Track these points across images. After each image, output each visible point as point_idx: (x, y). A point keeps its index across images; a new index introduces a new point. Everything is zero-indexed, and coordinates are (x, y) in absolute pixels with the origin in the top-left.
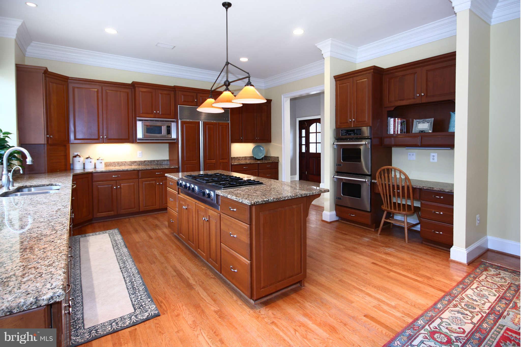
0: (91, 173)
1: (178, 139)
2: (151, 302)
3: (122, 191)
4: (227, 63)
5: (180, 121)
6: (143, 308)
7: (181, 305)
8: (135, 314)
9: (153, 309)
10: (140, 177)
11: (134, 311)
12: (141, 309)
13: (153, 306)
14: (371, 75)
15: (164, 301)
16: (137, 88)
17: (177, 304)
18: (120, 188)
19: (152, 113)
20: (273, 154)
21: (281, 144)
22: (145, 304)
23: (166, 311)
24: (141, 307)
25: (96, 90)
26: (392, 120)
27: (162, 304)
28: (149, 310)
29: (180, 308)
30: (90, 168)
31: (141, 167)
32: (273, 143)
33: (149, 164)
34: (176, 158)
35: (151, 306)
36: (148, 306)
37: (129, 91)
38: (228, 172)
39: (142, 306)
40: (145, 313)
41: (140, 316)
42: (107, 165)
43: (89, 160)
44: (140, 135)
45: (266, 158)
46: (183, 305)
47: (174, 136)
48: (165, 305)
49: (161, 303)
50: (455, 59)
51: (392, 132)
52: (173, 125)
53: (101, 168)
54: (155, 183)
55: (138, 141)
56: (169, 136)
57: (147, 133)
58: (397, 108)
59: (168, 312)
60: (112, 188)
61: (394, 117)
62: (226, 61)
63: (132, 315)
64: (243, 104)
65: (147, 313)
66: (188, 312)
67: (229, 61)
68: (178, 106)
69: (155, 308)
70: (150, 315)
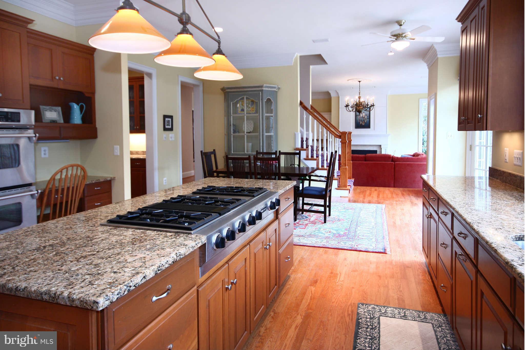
2: (359, 318)
6: (371, 315)
7: (335, 304)
8: (381, 314)
9: (362, 310)
11: (381, 317)
12: (373, 315)
13: (360, 313)
15: (346, 314)
17: (337, 305)
22: (367, 318)
23: (351, 305)
24: (372, 316)
27: (350, 312)
28: (366, 310)
29: (337, 302)
35: (362, 313)
36: (365, 315)
39: (371, 318)
40: (370, 309)
41: (377, 310)
46: (333, 302)
48: (348, 311)
49: (350, 314)
59: (349, 304)
63: (383, 313)
65: (369, 309)
66: (335, 296)
69: (359, 309)
70: (367, 306)
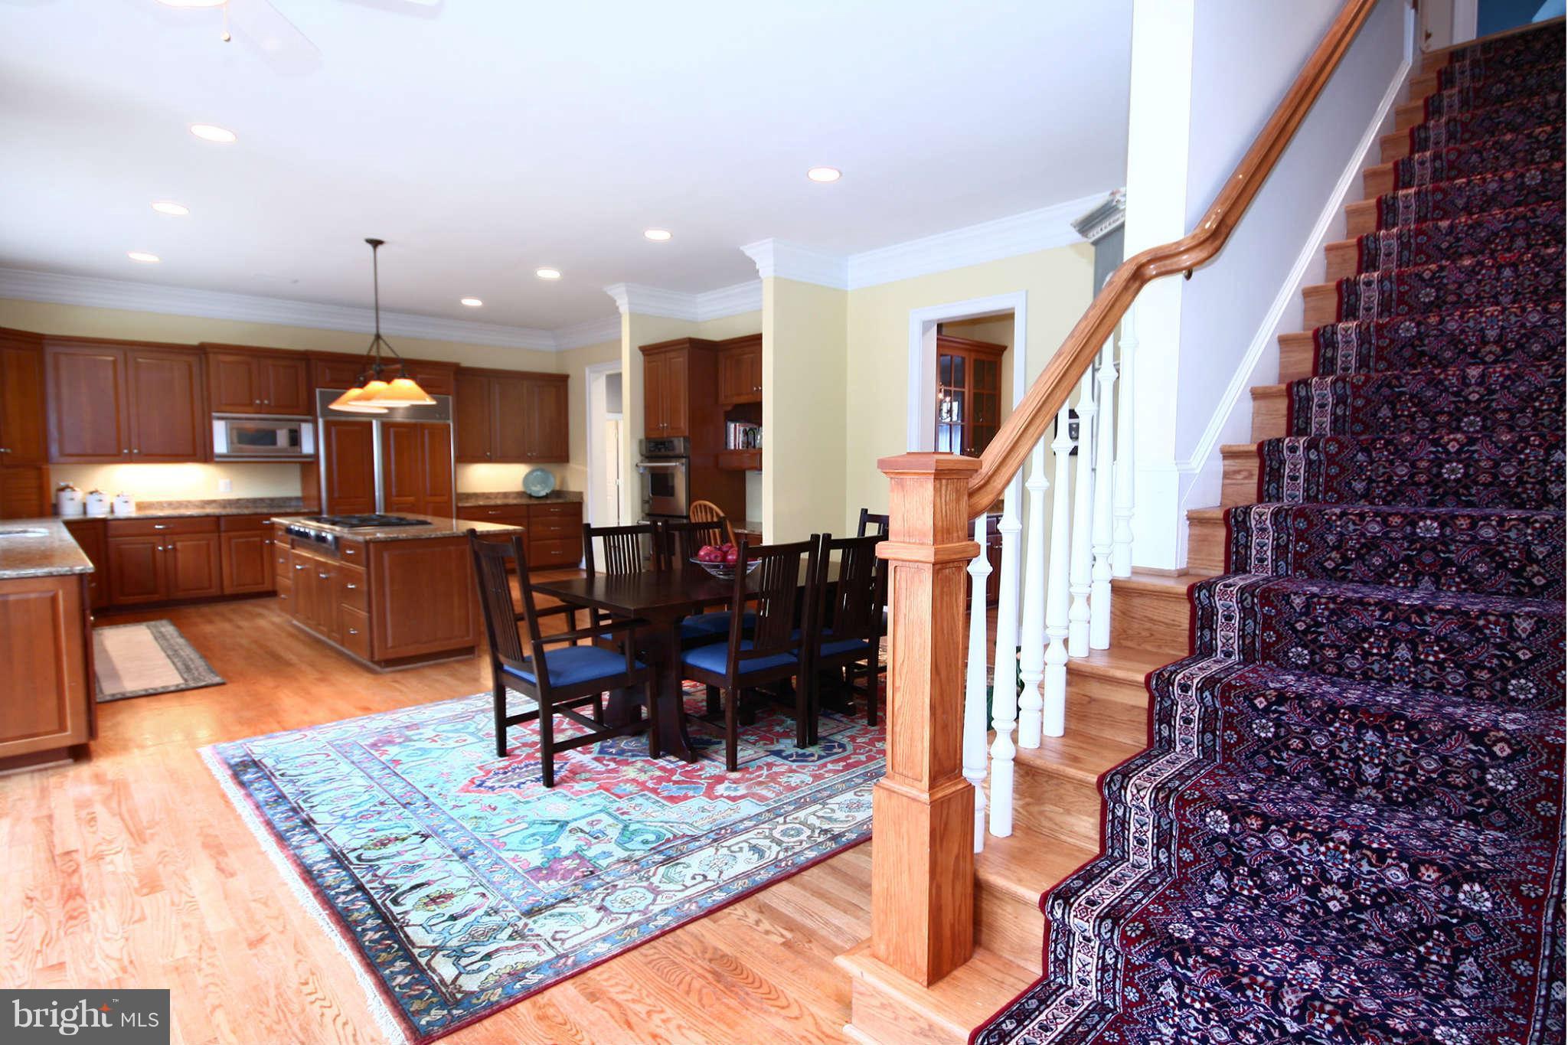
0: (104, 521)
1: (316, 455)
3: (180, 555)
4: (378, 337)
5: (321, 422)
10: (223, 528)
14: (686, 352)
16: (211, 356)
18: (175, 549)
19: (251, 404)
20: (573, 487)
21: (586, 466)
25: (111, 358)
26: (732, 426)
30: (97, 511)
31: (223, 512)
32: (573, 465)
33: (250, 505)
34: (314, 493)
37: (194, 360)
38: (447, 520)
42: (140, 506)
43: (96, 497)
44: (220, 445)
45: (557, 494)
47: (307, 447)
50: (761, 344)
51: (732, 447)
52: (306, 430)
53: (127, 511)
54: (262, 542)
55: (217, 459)
56: (296, 448)
57: (240, 442)
58: (737, 406)
60: (154, 550)
61: (734, 420)
62: (374, 331)
64: (388, 408)
67: (382, 332)
68: (318, 391)
